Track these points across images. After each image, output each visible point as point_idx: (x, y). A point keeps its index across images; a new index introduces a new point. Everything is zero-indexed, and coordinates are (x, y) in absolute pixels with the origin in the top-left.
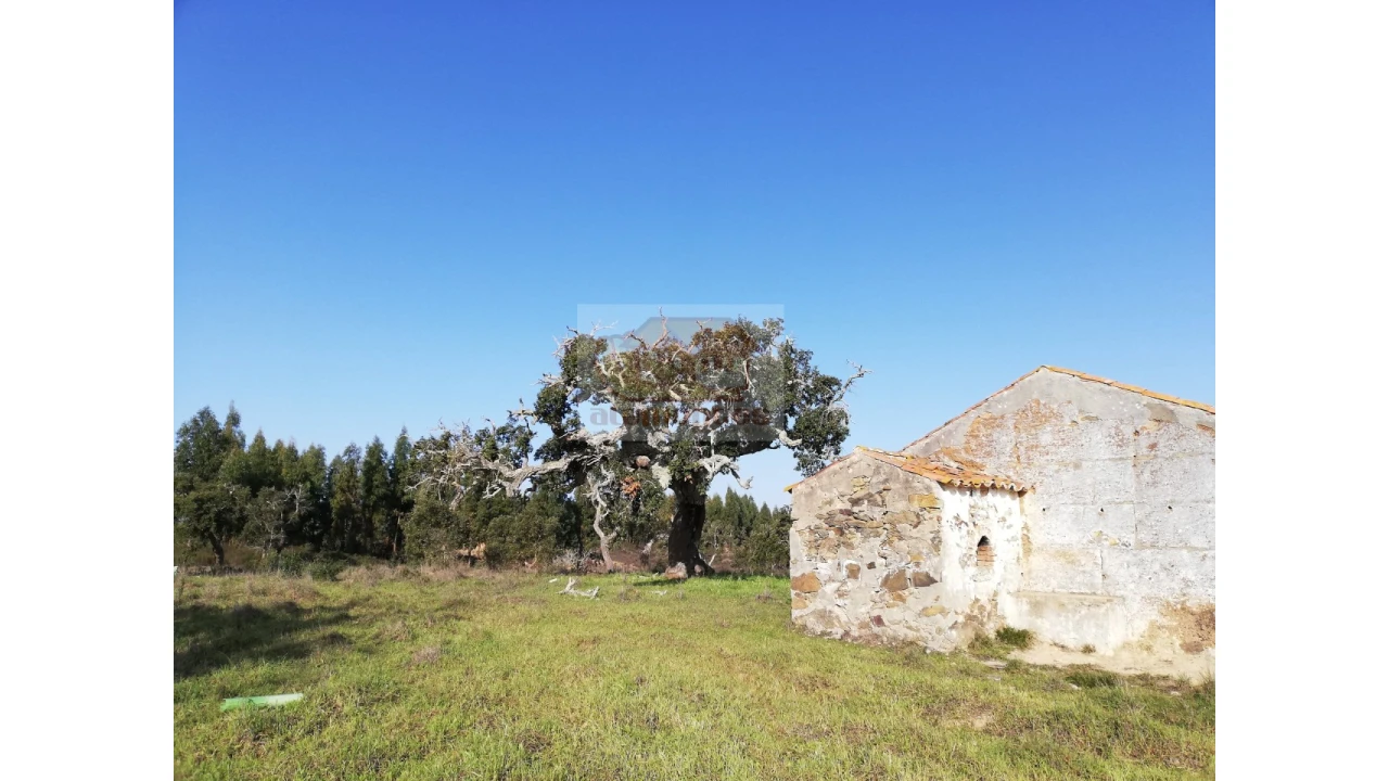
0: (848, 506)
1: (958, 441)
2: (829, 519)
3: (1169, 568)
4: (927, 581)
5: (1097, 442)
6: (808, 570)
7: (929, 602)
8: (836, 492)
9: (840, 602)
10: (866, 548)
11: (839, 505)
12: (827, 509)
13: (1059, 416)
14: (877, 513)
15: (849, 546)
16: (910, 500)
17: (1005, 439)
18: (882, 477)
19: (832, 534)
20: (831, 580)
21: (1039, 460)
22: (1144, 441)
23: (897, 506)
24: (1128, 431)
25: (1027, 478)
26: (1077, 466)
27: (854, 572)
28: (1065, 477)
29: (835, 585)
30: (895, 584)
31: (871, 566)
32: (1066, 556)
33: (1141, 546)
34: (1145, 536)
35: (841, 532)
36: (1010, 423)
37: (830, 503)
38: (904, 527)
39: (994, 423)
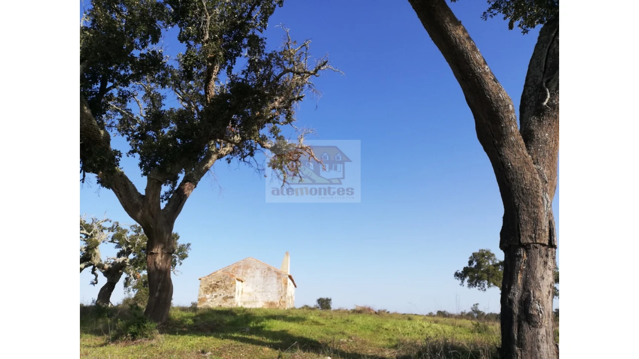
0: (216, 283)
1: (230, 270)
2: (211, 286)
3: (266, 296)
4: (232, 297)
5: (258, 273)
6: (203, 297)
7: (232, 301)
8: (213, 280)
9: (211, 303)
10: (219, 291)
11: (213, 283)
12: (210, 284)
13: (252, 267)
14: (223, 285)
15: (215, 291)
16: (230, 282)
17: (241, 271)
18: (225, 277)
19: (211, 289)
20: (210, 298)
21: (247, 275)
22: (266, 273)
23: (227, 283)
24: (263, 271)
25: (244, 279)
26: (254, 277)
27: (216, 296)
28: (251, 279)
29: (210, 300)
30: (225, 299)
31: (220, 295)
32: (249, 294)
33: (263, 292)
34: (264, 290)
35: (213, 288)
36: (242, 268)
37: (211, 282)
38: (229, 287)
39: (238, 267)
